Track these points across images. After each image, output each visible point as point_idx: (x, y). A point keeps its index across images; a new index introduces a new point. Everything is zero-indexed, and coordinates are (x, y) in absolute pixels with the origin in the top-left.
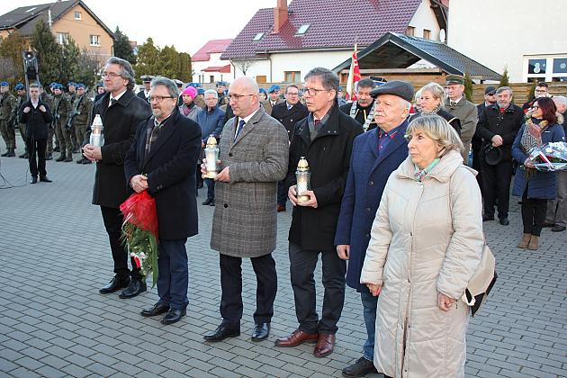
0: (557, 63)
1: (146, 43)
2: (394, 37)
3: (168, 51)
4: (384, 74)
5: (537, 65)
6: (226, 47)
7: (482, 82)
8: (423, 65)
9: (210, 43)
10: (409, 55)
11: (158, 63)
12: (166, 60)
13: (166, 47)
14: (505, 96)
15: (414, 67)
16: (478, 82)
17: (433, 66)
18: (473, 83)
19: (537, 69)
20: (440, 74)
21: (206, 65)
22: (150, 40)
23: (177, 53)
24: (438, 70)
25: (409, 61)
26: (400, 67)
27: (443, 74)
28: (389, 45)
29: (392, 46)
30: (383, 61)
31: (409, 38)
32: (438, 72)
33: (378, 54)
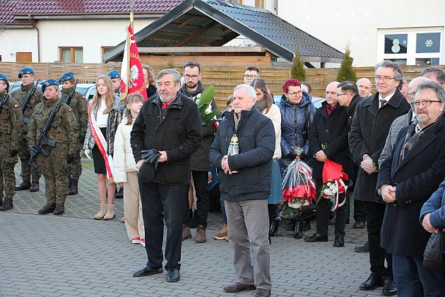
0: (421, 39)
4: (191, 54)
5: (396, 42)
7: (322, 65)
8: (240, 43)
10: (224, 28)
16: (317, 65)
17: (253, 43)
19: (396, 48)
20: (262, 54)
24: (259, 49)
25: (224, 36)
26: (212, 45)
27: (267, 55)
28: (194, 14)
29: (198, 16)
30: (188, 35)
31: (222, 4)
32: (260, 51)
33: (180, 26)
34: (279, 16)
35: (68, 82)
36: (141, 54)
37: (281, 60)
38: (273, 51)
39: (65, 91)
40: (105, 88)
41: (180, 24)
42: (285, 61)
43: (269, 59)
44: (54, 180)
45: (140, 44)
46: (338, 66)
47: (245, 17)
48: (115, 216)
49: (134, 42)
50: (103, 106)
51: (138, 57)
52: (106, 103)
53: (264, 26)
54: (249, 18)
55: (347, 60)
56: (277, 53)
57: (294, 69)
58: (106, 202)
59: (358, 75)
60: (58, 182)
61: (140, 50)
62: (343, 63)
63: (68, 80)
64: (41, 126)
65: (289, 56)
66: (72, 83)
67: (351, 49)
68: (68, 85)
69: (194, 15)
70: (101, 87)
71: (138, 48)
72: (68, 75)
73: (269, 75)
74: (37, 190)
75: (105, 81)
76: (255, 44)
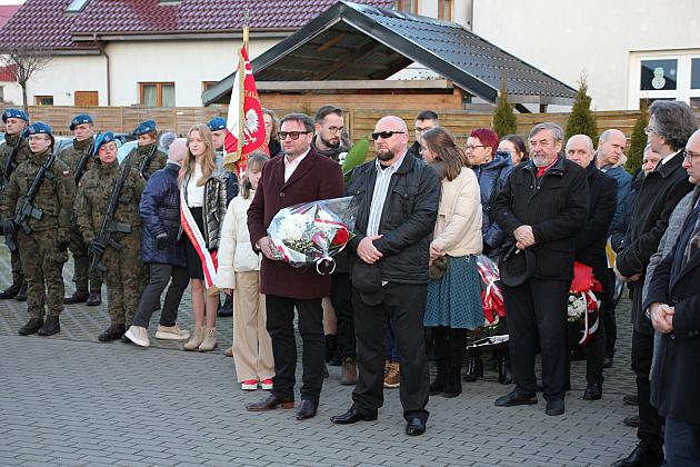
2: (350, 13)
4: (338, 92)
5: (659, 72)
7: (543, 108)
8: (414, 74)
10: (390, 52)
14: (543, 142)
16: (534, 108)
17: (434, 74)
18: (523, 110)
19: (658, 81)
20: (449, 92)
24: (443, 84)
25: (390, 65)
26: (371, 77)
27: (456, 93)
28: (341, 29)
29: (348, 33)
30: (333, 63)
31: (385, 14)
32: (445, 87)
33: (320, 49)
34: (475, 31)
35: (146, 135)
36: (261, 93)
37: (477, 100)
38: (464, 86)
39: (141, 150)
40: (201, 145)
41: (321, 45)
42: (485, 102)
43: (459, 99)
44: (122, 289)
45: (259, 77)
46: (568, 109)
47: (422, 34)
48: (216, 346)
49: (250, 72)
50: (198, 173)
51: (256, 97)
52: (203, 169)
53: (451, 48)
54: (428, 35)
55: (583, 100)
56: (472, 89)
57: (499, 114)
58: (204, 323)
59: (600, 123)
60: (128, 292)
61: (260, 85)
62: (575, 105)
63: (147, 132)
64: (102, 205)
65: (490, 94)
66: (152, 137)
67: (589, 83)
68: (146, 141)
69: (342, 32)
70: (194, 143)
71: (256, 83)
72: (146, 125)
73: (457, 123)
74: (99, 303)
75: (202, 135)
76: (437, 75)
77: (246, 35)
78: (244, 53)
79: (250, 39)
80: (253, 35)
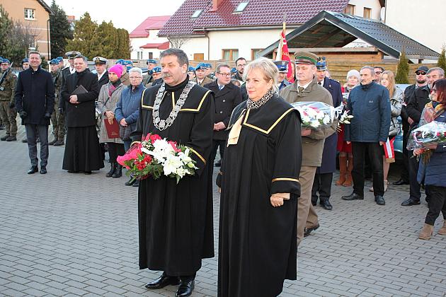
1: (83, 18)
2: (329, 16)
3: (106, 27)
6: (164, 24)
7: (420, 61)
8: (358, 44)
9: (150, 20)
10: (345, 34)
11: (95, 39)
12: (103, 36)
13: (104, 23)
15: (350, 46)
16: (416, 61)
18: (410, 62)
20: (375, 53)
21: (144, 42)
22: (87, 15)
23: (115, 29)
24: (373, 50)
25: (345, 40)
27: (379, 53)
28: (324, 24)
29: (327, 25)
31: (345, 16)
33: (313, 33)
34: (386, 24)
36: (290, 53)
37: (390, 57)
38: (383, 49)
41: (314, 31)
42: (393, 58)
43: (380, 57)
46: (436, 62)
47: (362, 26)
49: (285, 43)
51: (288, 55)
53: (374, 32)
54: (365, 26)
56: (387, 52)
57: (401, 64)
62: (439, 59)
65: (396, 55)
76: (370, 45)
77: (284, 27)
78: (283, 35)
79: (286, 28)
80: (288, 27)
